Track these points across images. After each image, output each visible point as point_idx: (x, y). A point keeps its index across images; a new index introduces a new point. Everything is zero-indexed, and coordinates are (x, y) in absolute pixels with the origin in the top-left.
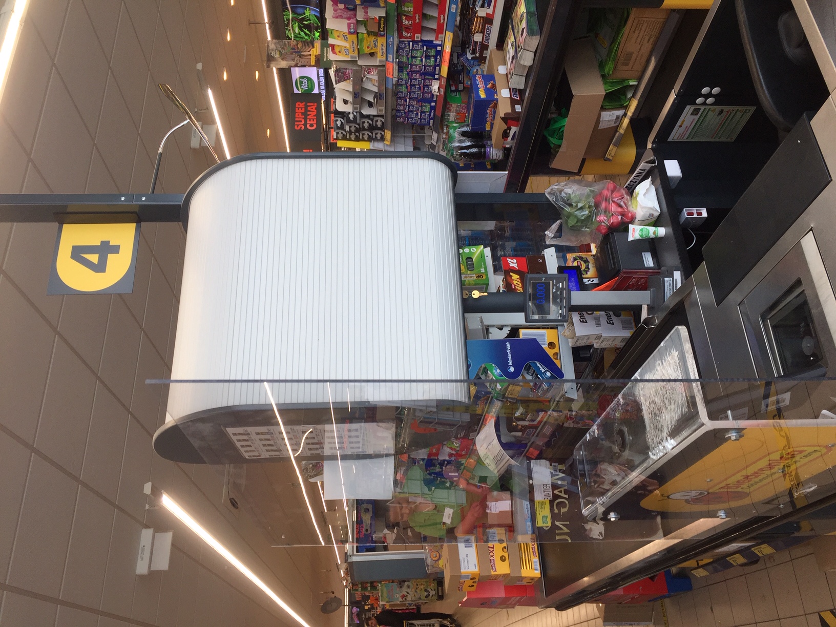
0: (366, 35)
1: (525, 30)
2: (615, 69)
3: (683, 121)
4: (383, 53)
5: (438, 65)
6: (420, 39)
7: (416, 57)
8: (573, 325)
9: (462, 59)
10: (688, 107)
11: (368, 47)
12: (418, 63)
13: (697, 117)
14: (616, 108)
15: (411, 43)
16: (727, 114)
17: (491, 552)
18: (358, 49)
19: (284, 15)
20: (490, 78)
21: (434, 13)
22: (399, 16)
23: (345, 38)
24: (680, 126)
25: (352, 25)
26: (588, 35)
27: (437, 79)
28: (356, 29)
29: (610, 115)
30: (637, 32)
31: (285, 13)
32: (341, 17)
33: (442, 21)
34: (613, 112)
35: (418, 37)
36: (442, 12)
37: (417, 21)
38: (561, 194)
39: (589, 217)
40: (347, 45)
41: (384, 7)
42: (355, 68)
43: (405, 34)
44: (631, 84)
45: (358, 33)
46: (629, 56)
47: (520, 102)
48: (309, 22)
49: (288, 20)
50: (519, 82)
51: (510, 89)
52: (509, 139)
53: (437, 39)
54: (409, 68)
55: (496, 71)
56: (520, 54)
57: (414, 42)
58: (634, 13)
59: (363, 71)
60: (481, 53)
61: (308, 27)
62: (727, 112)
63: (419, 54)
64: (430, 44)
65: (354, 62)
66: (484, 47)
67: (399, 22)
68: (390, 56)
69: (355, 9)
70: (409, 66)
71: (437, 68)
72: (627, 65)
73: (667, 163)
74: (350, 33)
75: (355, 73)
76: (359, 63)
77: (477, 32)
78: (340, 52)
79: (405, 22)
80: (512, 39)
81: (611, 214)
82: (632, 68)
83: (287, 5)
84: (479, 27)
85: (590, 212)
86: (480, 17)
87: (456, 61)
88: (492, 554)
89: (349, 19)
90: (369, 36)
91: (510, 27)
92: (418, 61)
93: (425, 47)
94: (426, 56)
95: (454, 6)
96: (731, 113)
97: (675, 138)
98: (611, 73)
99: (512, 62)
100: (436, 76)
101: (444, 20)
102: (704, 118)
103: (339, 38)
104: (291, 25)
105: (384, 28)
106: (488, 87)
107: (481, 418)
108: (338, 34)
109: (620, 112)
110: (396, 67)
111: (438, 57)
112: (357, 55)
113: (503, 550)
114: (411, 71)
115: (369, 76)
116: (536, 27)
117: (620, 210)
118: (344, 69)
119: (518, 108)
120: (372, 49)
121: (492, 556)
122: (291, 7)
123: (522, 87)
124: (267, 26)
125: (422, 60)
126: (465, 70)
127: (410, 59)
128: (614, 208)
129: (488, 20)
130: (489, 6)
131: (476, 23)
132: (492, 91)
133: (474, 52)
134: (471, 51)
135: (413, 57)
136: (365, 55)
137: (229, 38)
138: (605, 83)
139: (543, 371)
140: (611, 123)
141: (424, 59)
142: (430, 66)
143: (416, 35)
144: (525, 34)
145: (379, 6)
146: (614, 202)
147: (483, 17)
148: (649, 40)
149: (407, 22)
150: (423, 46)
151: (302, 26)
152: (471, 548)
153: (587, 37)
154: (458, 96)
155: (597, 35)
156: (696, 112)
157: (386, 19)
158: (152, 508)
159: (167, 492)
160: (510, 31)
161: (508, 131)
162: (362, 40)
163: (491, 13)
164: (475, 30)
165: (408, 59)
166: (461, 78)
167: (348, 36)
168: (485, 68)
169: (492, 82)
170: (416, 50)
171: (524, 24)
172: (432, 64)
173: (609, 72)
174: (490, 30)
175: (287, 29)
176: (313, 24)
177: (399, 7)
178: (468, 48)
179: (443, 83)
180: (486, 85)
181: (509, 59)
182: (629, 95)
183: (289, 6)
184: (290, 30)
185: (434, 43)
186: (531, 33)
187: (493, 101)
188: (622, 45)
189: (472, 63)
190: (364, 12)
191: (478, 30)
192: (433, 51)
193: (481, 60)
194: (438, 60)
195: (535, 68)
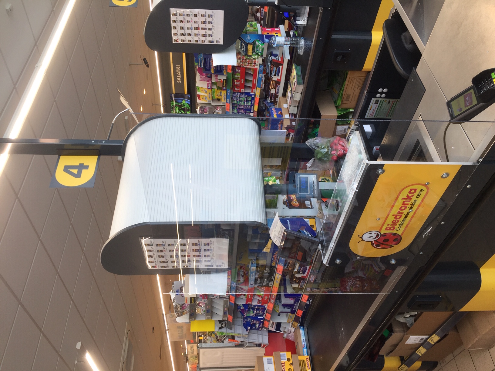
0: (216, 90)
1: (296, 83)
2: (342, 103)
3: (371, 107)
4: (224, 99)
5: (253, 105)
6: (243, 92)
7: (241, 101)
8: (322, 209)
9: (265, 102)
10: (373, 99)
11: (217, 96)
12: (242, 104)
13: (378, 105)
14: (345, 124)
15: (239, 94)
16: (392, 103)
17: (283, 366)
18: (212, 97)
19: (171, 103)
20: (279, 110)
21: (251, 79)
22: (233, 80)
23: (206, 92)
24: (370, 110)
25: (209, 84)
26: (328, 88)
27: (252, 113)
28: (211, 86)
29: (341, 128)
30: (352, 84)
31: (172, 102)
32: (204, 80)
33: (255, 83)
34: (343, 126)
35: (242, 91)
36: (255, 78)
37: (242, 82)
38: (313, 142)
39: (327, 153)
40: (206, 95)
41: (226, 75)
42: (210, 106)
43: (236, 89)
44: (351, 111)
45: (212, 89)
46: (348, 96)
47: (294, 121)
48: (184, 107)
49: (173, 106)
50: (294, 110)
51: (289, 114)
52: (290, 140)
53: (252, 92)
54: (238, 107)
55: (282, 106)
56: (294, 94)
57: (241, 93)
58: (350, 73)
59: (214, 108)
60: (275, 99)
61: (184, 110)
62: (392, 102)
63: (243, 99)
64: (248, 94)
65: (210, 104)
66: (276, 96)
67: (233, 83)
68: (228, 100)
69: (211, 77)
70: (238, 105)
71: (252, 107)
72: (348, 100)
73: (364, 126)
74: (208, 89)
75: (210, 109)
76: (212, 104)
77: (273, 89)
78: (202, 99)
79: (236, 83)
80: (290, 89)
81: (338, 150)
82: (350, 103)
83: (172, 98)
84: (273, 86)
85: (328, 150)
86: (274, 81)
87: (262, 105)
88: (283, 367)
89: (208, 81)
90: (218, 90)
91: (289, 84)
92: (242, 103)
93: (246, 96)
94: (246, 100)
95: (261, 75)
96: (394, 103)
97: (368, 116)
98: (340, 104)
99: (290, 100)
100: (252, 111)
101: (256, 82)
102: (382, 105)
103: (202, 92)
104: (174, 109)
105: (225, 85)
106: (278, 113)
107: (275, 270)
108: (202, 89)
109: (347, 127)
110: (231, 106)
111: (253, 101)
112: (211, 100)
113: (290, 365)
114: (239, 108)
115: (217, 111)
116: (301, 81)
117: (342, 147)
118: (204, 107)
119: (294, 123)
120: (219, 96)
121: (284, 369)
122: (175, 99)
123: (296, 113)
124: (162, 106)
125: (244, 103)
126: (267, 109)
127: (238, 102)
128: (339, 147)
129: (278, 82)
130: (278, 75)
131: (272, 84)
132: (281, 115)
133: (271, 99)
134: (269, 99)
135: (240, 101)
136: (215, 99)
137: (141, 110)
138: (338, 111)
139: (307, 234)
140: (342, 132)
141: (245, 102)
142: (248, 106)
143: (242, 89)
144: (296, 84)
145: (223, 74)
146: (339, 144)
147: (275, 81)
148: (358, 88)
149: (237, 83)
150: (245, 95)
151: (180, 109)
152: (271, 364)
153: (327, 90)
154: (263, 123)
155: (332, 88)
156: (377, 102)
157: (227, 80)
158: (79, 363)
159: (89, 351)
160: (289, 86)
161: (289, 135)
162: (214, 92)
163: (279, 79)
164: (272, 87)
165: (237, 102)
166: (265, 113)
167: (207, 90)
168: (277, 107)
169: (280, 111)
170: (241, 97)
171: (295, 80)
172: (249, 105)
173: (339, 104)
174: (279, 87)
175: (172, 111)
176: (186, 108)
177: (233, 75)
178: (268, 97)
179: (255, 115)
180: (277, 113)
181: (288, 100)
182: (350, 117)
183: (173, 99)
184: (174, 111)
185: (251, 93)
186: (299, 83)
187: (281, 120)
188: (344, 91)
189: (270, 105)
190: (216, 78)
191: (273, 88)
192: (250, 98)
193: (275, 103)
194: (253, 102)
195: (301, 101)
